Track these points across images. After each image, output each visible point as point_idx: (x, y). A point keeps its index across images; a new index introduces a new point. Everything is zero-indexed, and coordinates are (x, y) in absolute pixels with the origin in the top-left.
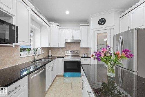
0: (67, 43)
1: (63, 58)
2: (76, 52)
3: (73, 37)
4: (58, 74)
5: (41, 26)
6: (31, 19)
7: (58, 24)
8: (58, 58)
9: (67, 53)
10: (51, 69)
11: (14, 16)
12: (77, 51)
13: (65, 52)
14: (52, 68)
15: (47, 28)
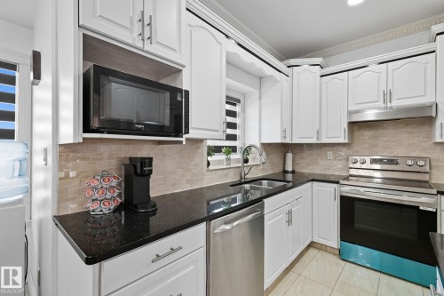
0: (355, 126)
1: (336, 185)
2: (410, 162)
3: (388, 96)
4: (317, 240)
5: (261, 79)
6: (228, 62)
7: (318, 60)
8: (315, 183)
9: (358, 165)
10: (284, 217)
11: (184, 66)
12: (415, 159)
13: (348, 159)
14: (290, 213)
15: (277, 81)
